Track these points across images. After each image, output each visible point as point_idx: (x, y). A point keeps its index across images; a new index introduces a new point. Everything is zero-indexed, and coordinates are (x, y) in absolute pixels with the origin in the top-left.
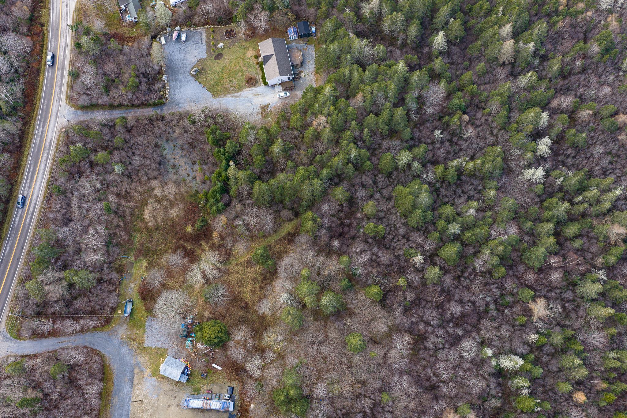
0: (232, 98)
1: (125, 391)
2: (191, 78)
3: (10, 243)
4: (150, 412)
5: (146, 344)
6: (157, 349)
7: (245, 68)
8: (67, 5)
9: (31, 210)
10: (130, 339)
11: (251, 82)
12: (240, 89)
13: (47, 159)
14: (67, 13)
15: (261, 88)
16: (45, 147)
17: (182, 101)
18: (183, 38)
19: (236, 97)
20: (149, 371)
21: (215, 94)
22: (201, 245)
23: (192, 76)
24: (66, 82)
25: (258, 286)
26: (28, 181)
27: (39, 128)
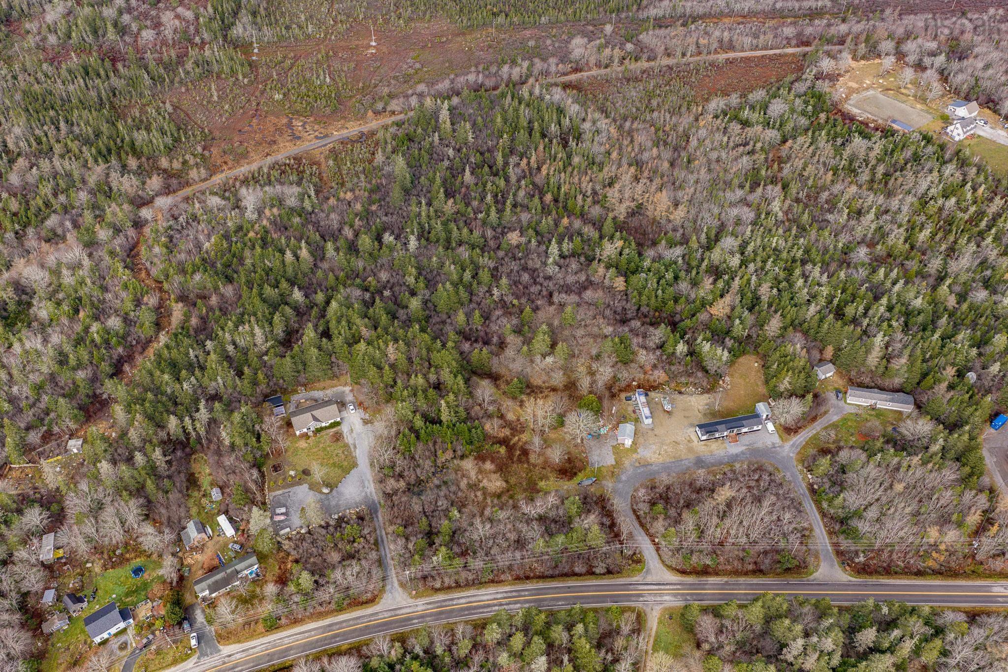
0: (357, 451)
1: (656, 468)
2: (334, 492)
3: (554, 603)
4: (665, 447)
5: (614, 463)
6: (614, 453)
7: (321, 446)
8: (230, 656)
9: (514, 594)
10: (613, 476)
11: (338, 437)
12: (346, 446)
13: (452, 599)
14: (243, 651)
15: (345, 428)
16: (437, 607)
17: (363, 494)
18: (283, 510)
19: (355, 447)
20: (634, 456)
21: (354, 465)
22: (514, 444)
23: (331, 491)
24: (348, 615)
25: (540, 395)
26: (481, 610)
27: (414, 624)
